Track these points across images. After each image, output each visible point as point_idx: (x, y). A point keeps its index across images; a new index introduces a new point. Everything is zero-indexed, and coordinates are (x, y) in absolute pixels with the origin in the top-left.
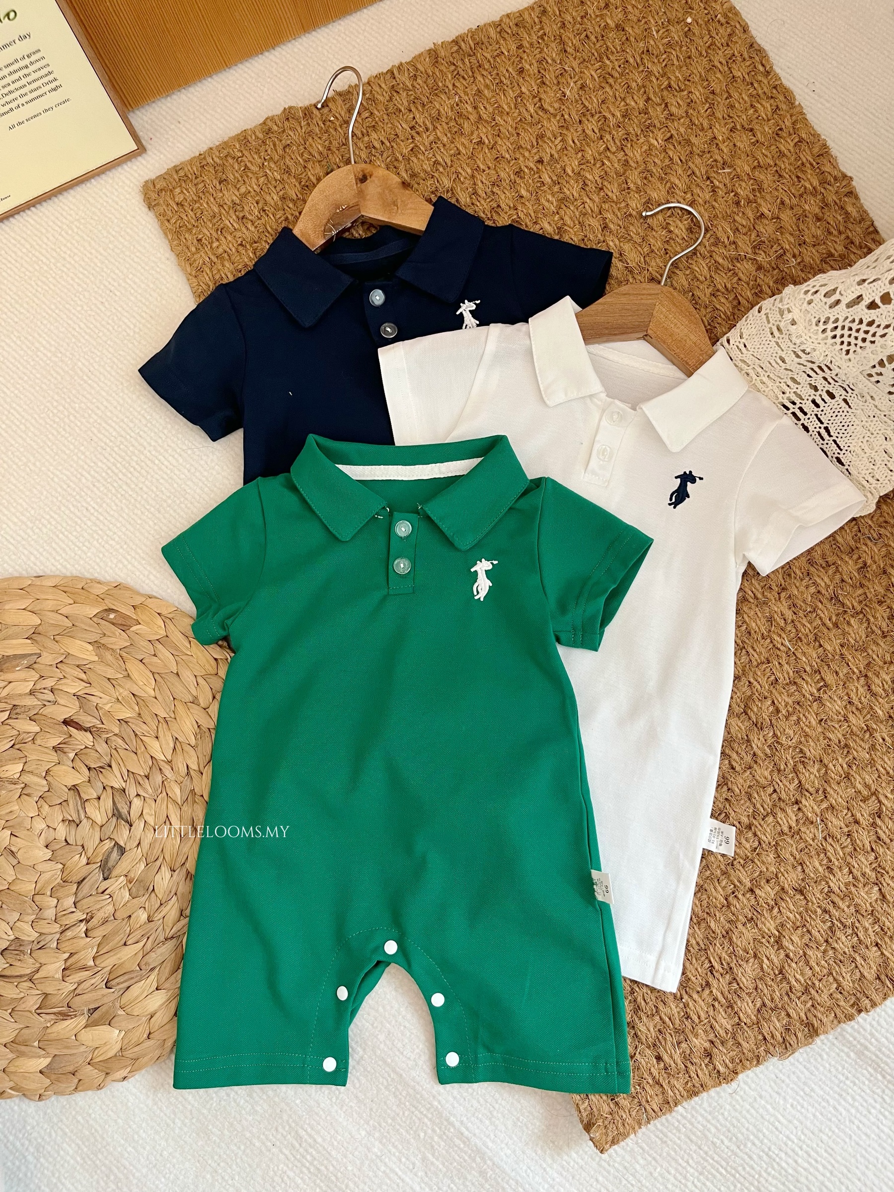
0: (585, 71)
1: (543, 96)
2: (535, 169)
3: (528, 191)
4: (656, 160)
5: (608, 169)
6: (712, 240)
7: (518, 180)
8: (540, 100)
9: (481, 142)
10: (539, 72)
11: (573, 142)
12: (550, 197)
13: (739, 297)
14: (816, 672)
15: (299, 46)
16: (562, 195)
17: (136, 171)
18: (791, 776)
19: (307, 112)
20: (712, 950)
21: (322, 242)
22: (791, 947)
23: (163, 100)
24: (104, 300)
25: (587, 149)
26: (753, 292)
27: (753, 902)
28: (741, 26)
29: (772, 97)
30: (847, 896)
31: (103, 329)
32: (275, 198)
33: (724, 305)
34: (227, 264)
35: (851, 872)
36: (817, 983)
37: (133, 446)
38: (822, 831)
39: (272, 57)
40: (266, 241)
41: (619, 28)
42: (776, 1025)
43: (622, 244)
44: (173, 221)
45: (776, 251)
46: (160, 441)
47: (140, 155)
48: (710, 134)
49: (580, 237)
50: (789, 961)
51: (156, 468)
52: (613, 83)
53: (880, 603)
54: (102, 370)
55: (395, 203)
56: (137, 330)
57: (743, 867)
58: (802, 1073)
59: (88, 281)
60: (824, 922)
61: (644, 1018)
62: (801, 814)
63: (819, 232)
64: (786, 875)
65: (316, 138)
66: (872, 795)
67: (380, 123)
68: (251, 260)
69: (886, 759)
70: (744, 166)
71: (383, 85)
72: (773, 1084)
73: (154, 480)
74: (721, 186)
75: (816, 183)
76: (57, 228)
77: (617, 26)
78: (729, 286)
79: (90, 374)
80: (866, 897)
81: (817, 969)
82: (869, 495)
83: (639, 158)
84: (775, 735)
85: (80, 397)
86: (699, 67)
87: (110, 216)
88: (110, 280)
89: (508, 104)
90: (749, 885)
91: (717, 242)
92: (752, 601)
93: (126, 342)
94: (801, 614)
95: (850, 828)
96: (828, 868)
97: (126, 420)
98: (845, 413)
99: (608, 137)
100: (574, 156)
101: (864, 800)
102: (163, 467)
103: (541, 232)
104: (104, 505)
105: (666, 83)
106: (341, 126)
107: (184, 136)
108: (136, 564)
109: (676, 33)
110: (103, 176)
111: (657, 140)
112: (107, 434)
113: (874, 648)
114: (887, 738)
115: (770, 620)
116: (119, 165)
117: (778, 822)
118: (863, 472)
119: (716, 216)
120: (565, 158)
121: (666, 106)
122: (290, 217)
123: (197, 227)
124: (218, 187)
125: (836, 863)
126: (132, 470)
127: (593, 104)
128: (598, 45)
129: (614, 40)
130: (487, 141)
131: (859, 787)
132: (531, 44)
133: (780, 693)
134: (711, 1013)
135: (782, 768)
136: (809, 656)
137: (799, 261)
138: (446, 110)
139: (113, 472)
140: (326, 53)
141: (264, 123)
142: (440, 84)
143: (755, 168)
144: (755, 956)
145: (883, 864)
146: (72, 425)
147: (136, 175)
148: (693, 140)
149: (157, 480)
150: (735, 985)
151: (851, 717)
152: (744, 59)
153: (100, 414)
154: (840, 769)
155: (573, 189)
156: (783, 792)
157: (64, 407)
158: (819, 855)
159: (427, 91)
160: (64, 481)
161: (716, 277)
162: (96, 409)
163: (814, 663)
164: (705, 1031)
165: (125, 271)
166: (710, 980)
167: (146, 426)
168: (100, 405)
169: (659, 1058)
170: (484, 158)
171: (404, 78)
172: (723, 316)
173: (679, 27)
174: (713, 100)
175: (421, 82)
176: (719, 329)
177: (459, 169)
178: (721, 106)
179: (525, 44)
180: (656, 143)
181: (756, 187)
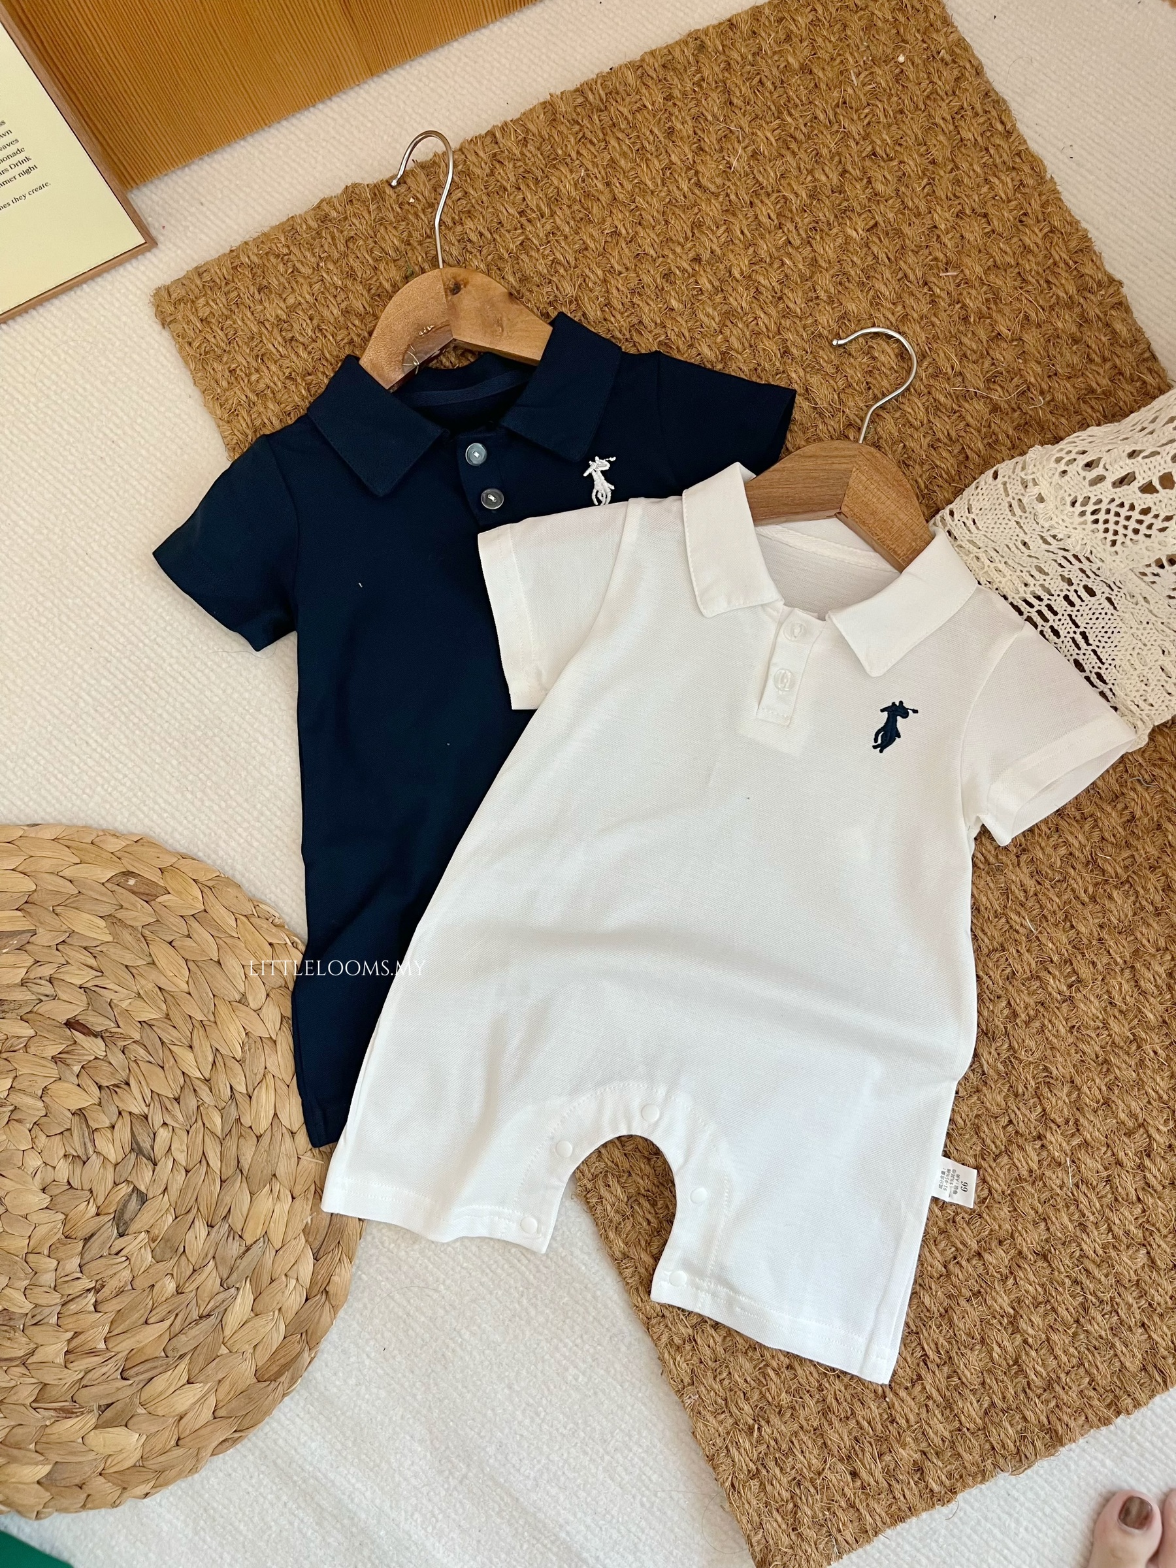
0: (759, 133)
1: (701, 168)
2: (690, 270)
3: (680, 301)
4: (855, 259)
5: (789, 272)
6: (930, 370)
7: (667, 287)
8: (697, 173)
9: (616, 233)
10: (695, 133)
11: (742, 232)
12: (710, 310)
13: (968, 452)
14: (1066, 962)
15: (365, 95)
16: (726, 307)
17: (144, 273)
18: (1032, 1101)
19: (377, 191)
20: (926, 1334)
21: (402, 376)
22: (1030, 1331)
23: (179, 173)
24: (103, 455)
25: (761, 242)
26: (985, 442)
27: (981, 1270)
28: (973, 66)
29: (1014, 168)
30: (1104, 1262)
31: (103, 495)
32: (335, 312)
33: (947, 461)
34: (271, 405)
35: (1110, 1230)
36: (1063, 1376)
37: (148, 657)
38: (1073, 1176)
39: (327, 110)
40: (324, 373)
41: (806, 69)
42: (1008, 1431)
43: (808, 377)
44: (196, 344)
45: (1018, 386)
46: (184, 650)
47: (149, 250)
48: (928, 222)
49: (752, 366)
50: (1027, 1348)
51: (179, 687)
52: (796, 150)
53: (1153, 868)
54: (103, 552)
55: (499, 323)
56: (149, 496)
57: (968, 1224)
58: (1042, 1488)
59: (82, 428)
60: (1074, 1297)
61: (836, 1423)
62: (1045, 1154)
63: (1076, 360)
64: (1025, 1235)
65: (389, 228)
66: (1140, 1126)
67: (477, 207)
68: (303, 398)
69: (1158, 1079)
70: (974, 267)
71: (481, 154)
72: (1002, 1503)
73: (178, 705)
74: (943, 294)
75: (1072, 290)
76: (36, 353)
77: (802, 67)
78: (953, 434)
79: (87, 558)
80: (1129, 1263)
81: (1064, 1358)
82: (1139, 723)
83: (832, 255)
84: (1011, 1047)
85: (75, 589)
86: (914, 127)
87: (110, 336)
88: (111, 425)
89: (653, 179)
90: (975, 1247)
91: (937, 373)
92: (981, 866)
93: (135, 512)
94: (1047, 884)
95: (1110, 1172)
96: (1080, 1224)
97: (137, 621)
98: (1109, 616)
99: (789, 225)
100: (743, 252)
101: (1129, 1134)
102: (189, 687)
103: (696, 361)
104: (111, 737)
105: (869, 148)
106: (423, 211)
107: (209, 223)
108: (155, 817)
109: (883, 77)
110: (99, 280)
111: (856, 230)
112: (112, 640)
113: (1144, 931)
114: (1160, 1051)
115: (1006, 892)
116: (121, 264)
117: (1014, 1164)
118: (1134, 693)
119: (936, 337)
120: (731, 256)
121: (869, 182)
122: (355, 338)
123: (229, 352)
124: (257, 296)
125: (1092, 1218)
126: (147, 690)
127: (769, 178)
128: (776, 95)
129: (798, 87)
130: (624, 231)
131: (1122, 1116)
132: (685, 94)
133: (1019, 991)
134: (924, 1415)
135: (1020, 1091)
136: (1057, 941)
137: (1048, 399)
138: (567, 188)
139: (121, 691)
140: (402, 105)
141: (319, 207)
142: (560, 152)
143: (989, 268)
144: (983, 1341)
145: (1153, 1219)
146: (65, 628)
147: (144, 279)
148: (906, 229)
149: (182, 704)
150: (955, 1380)
151: (1113, 1023)
152: (977, 114)
153: (102, 613)
154: (1097, 1092)
155: (741, 299)
156: (1021, 1124)
157: (53, 603)
158: (1068, 1207)
159: (541, 162)
160: (55, 705)
161: (936, 421)
162: (96, 607)
163: (1064, 951)
164: (916, 1440)
165: (132, 414)
166: (923, 1373)
167: (165, 630)
168: (102, 602)
169: (854, 1474)
170: (619, 257)
171: (510, 143)
172: (945, 476)
173: (887, 68)
174: (934, 173)
175: (533, 149)
176: (940, 496)
177: (587, 271)
178: (944, 181)
179: (676, 93)
180: (854, 234)
181: (990, 296)
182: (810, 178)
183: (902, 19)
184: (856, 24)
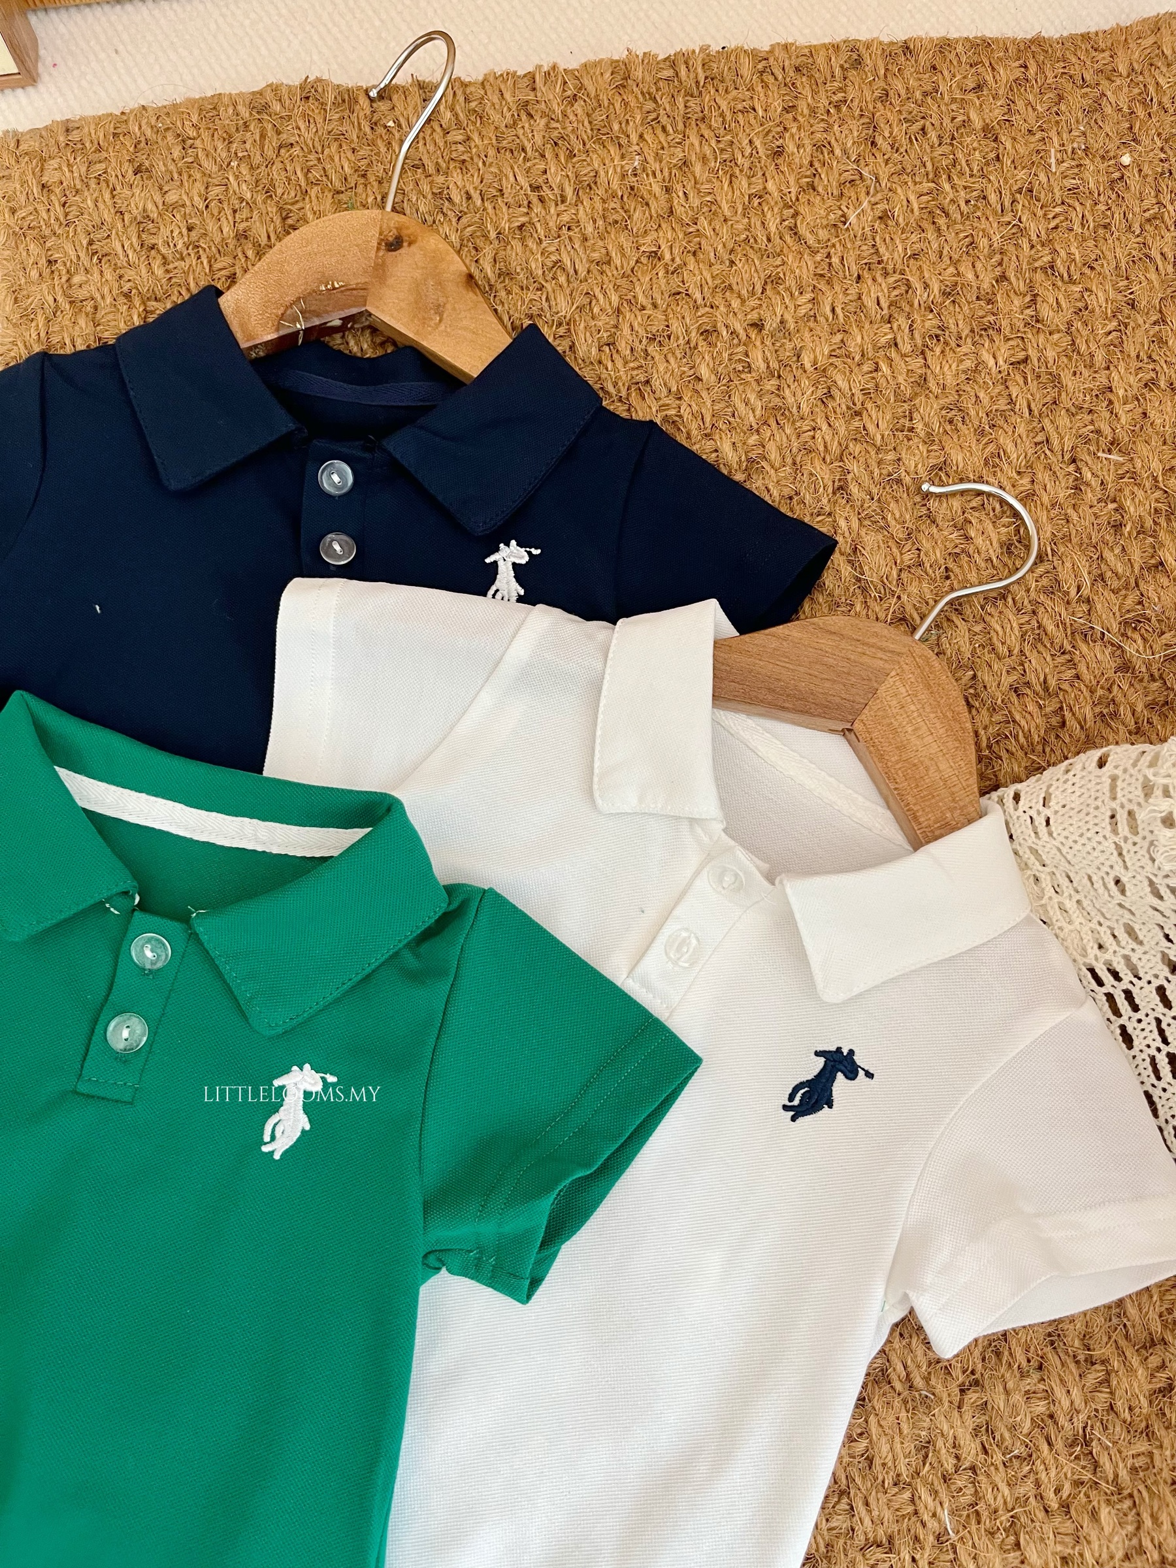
0: (899, 190)
1: (804, 209)
2: (742, 335)
3: (714, 371)
4: (981, 395)
5: (883, 382)
6: (1045, 582)
7: (703, 347)
8: (796, 215)
9: (655, 256)
10: (811, 164)
11: (833, 310)
12: (752, 397)
13: (1067, 714)
16: (777, 400)
19: (347, 98)
21: (270, 336)
25: (855, 330)
26: (1097, 710)
32: (225, 230)
33: (1032, 719)
34: (83, 321)
41: (989, 133)
43: (863, 532)
44: (21, 213)
48: (1102, 379)
49: (786, 492)
52: (944, 228)
55: (439, 309)
65: (346, 148)
67: (477, 161)
70: (1151, 460)
71: (508, 96)
74: (1094, 483)
77: (986, 129)
78: (1052, 682)
83: (950, 381)
86: (1118, 251)
89: (732, 203)
91: (1054, 588)
92: (898, 1386)
94: (998, 1457)
99: (902, 321)
100: (825, 335)
103: (711, 458)
105: (1047, 258)
107: (115, 77)
109: (1093, 176)
111: (996, 357)
115: (925, 1448)
119: (1067, 538)
120: (807, 335)
121: (1034, 301)
123: (59, 237)
124: (129, 178)
127: (893, 254)
128: (940, 151)
129: (972, 151)
132: (813, 111)
138: (610, 175)
141: (260, 92)
142: (616, 127)
143: (1171, 469)
148: (1067, 379)
155: (802, 396)
159: (585, 131)
161: (1033, 656)
170: (649, 287)
171: (551, 96)
172: (1022, 739)
173: (1102, 167)
174: (1129, 317)
175: (579, 111)
176: (1006, 766)
177: (597, 291)
178: (1140, 333)
179: (803, 107)
180: (991, 363)
181: (1164, 507)
182: (951, 270)
183: (1141, 112)
184: (1076, 100)
